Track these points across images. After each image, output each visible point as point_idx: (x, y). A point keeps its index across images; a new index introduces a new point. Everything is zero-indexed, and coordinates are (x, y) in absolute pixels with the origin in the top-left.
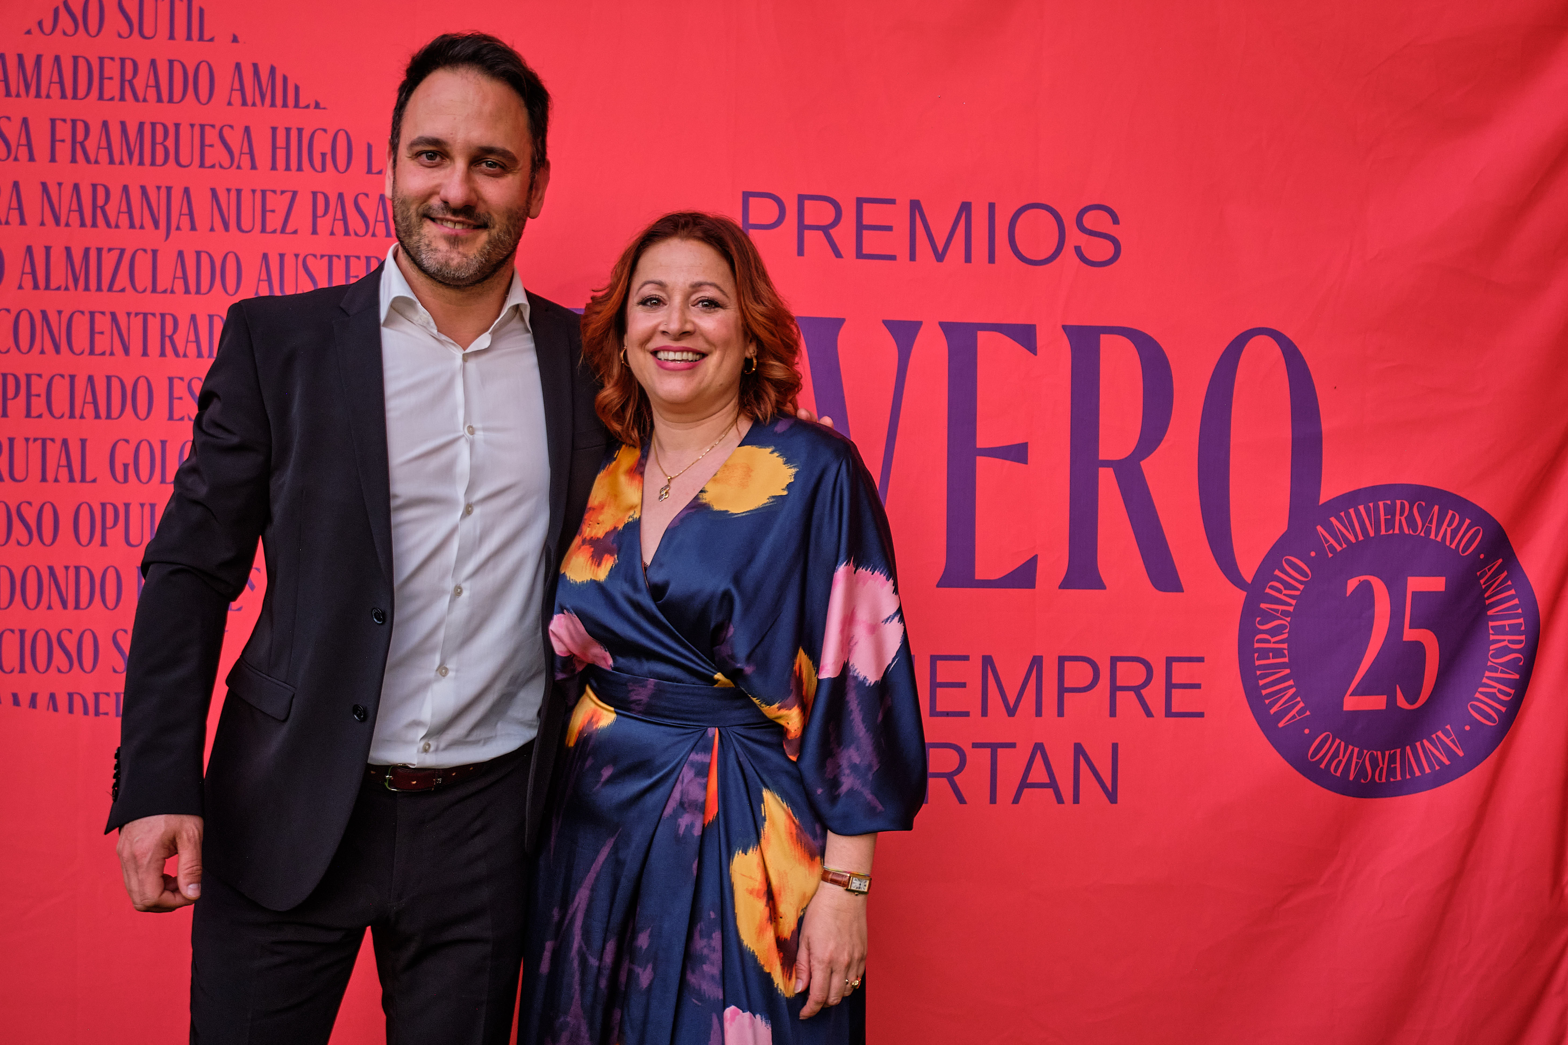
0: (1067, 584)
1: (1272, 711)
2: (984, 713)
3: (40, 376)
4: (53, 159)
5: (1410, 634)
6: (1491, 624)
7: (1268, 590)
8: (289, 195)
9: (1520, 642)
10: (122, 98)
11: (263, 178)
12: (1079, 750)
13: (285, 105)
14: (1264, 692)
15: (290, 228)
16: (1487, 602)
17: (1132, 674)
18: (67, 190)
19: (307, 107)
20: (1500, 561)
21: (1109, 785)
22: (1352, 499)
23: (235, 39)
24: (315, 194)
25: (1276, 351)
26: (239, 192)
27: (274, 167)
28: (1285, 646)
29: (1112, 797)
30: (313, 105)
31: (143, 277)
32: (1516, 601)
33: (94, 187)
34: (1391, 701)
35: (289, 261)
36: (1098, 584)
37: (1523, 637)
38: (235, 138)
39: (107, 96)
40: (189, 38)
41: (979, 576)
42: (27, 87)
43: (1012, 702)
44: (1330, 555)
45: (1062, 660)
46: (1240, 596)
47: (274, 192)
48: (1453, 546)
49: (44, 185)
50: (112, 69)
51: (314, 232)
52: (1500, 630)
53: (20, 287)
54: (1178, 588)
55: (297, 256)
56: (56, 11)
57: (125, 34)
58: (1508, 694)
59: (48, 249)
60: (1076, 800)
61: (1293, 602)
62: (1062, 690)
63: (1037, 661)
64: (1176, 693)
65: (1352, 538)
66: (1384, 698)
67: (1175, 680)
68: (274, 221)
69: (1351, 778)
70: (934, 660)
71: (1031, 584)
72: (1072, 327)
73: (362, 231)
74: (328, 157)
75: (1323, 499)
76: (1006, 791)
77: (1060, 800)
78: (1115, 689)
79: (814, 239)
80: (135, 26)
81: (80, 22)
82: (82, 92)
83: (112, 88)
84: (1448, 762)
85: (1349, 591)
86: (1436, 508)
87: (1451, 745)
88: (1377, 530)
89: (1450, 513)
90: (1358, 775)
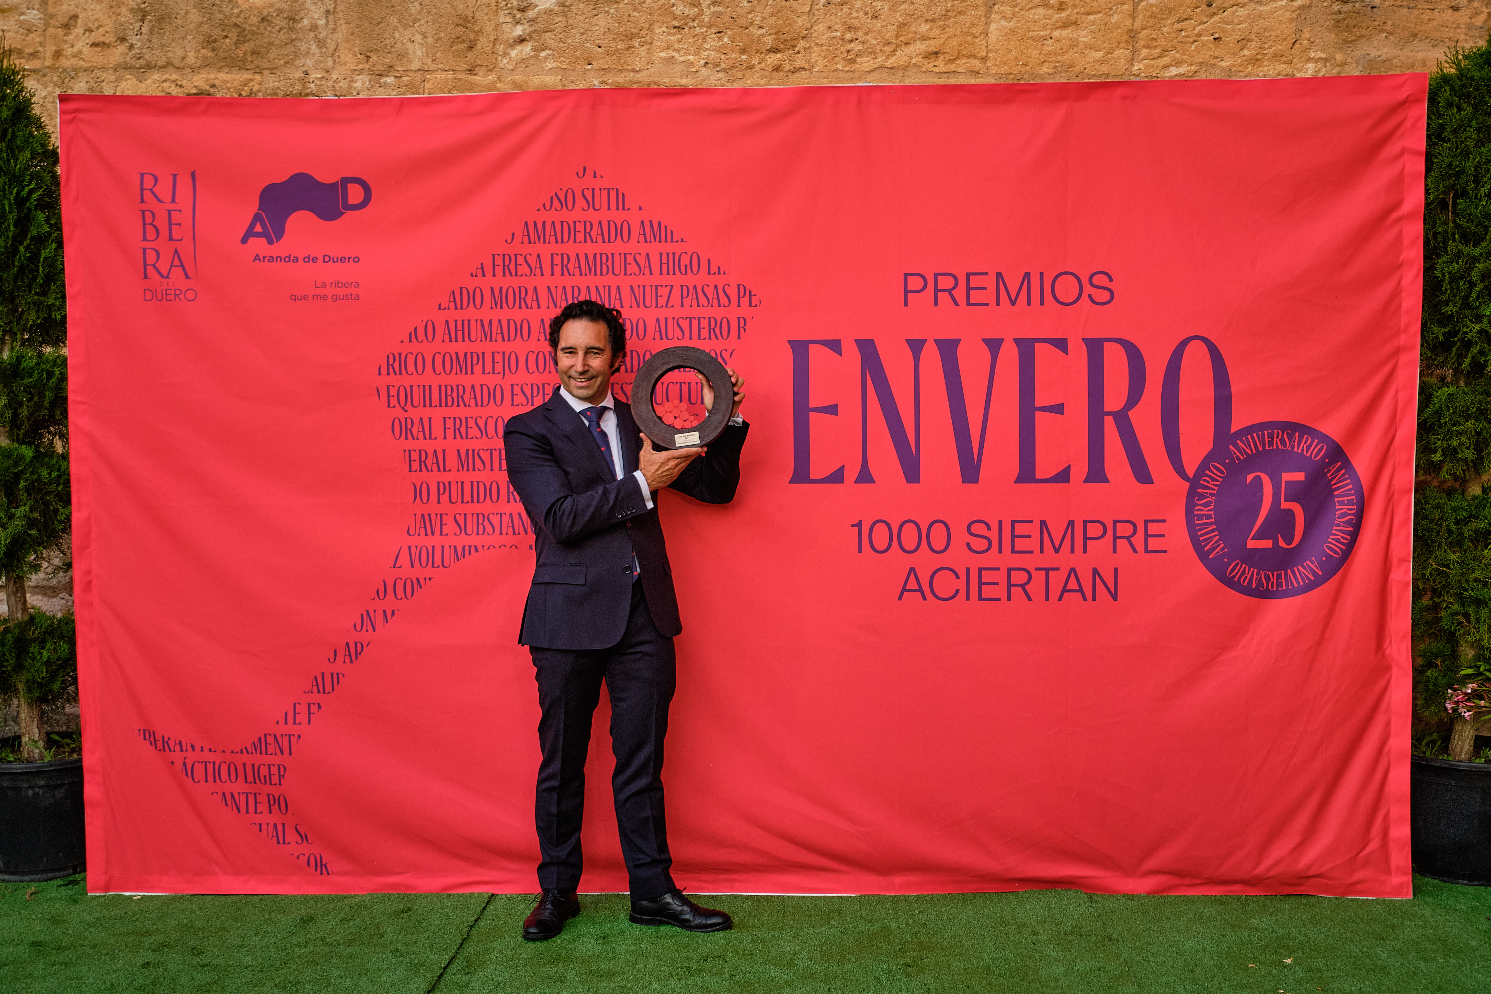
0: (1087, 481)
1: (1206, 549)
2: (1042, 551)
4: (552, 275)
5: (1285, 505)
6: (1336, 499)
7: (1202, 482)
8: (669, 287)
9: (1354, 509)
10: (585, 242)
11: (656, 279)
12: (1095, 571)
13: (666, 241)
14: (1201, 539)
15: (670, 305)
16: (1334, 487)
17: (1124, 529)
18: (559, 289)
19: (677, 241)
20: (1340, 463)
21: (1112, 589)
22: (1250, 429)
23: (641, 209)
24: (682, 286)
25: (1204, 349)
26: (644, 287)
27: (661, 274)
28: (1212, 513)
29: (1115, 597)
30: (680, 240)
32: (1351, 486)
33: (573, 287)
34: (1276, 543)
35: (670, 321)
36: (1105, 480)
37: (1355, 507)
38: (641, 260)
39: (578, 241)
40: (618, 209)
41: (1037, 477)
42: (539, 239)
43: (1057, 546)
44: (1237, 462)
45: (1085, 522)
46: (1186, 485)
47: (662, 286)
48: (1308, 455)
49: (547, 287)
50: (580, 227)
51: (682, 306)
52: (1342, 503)
53: (538, 340)
54: (1151, 482)
55: (673, 318)
56: (552, 198)
57: (586, 208)
58: (1346, 539)
60: (1094, 599)
61: (1216, 488)
62: (1086, 539)
63: (1071, 523)
64: (1151, 539)
65: (1249, 452)
66: (1271, 541)
67: (1150, 533)
68: (662, 301)
69: (1254, 587)
70: (1013, 522)
71: (1067, 481)
72: (1088, 339)
73: (706, 304)
74: (688, 267)
75: (1233, 430)
76: (1054, 594)
77: (1085, 599)
78: (1115, 538)
79: (943, 297)
80: (590, 204)
81: (564, 204)
82: (565, 239)
83: (580, 237)
84: (1313, 578)
85: (1248, 482)
86: (1297, 434)
87: (1314, 568)
88: (1264, 446)
89: (1305, 436)
90: (1258, 585)
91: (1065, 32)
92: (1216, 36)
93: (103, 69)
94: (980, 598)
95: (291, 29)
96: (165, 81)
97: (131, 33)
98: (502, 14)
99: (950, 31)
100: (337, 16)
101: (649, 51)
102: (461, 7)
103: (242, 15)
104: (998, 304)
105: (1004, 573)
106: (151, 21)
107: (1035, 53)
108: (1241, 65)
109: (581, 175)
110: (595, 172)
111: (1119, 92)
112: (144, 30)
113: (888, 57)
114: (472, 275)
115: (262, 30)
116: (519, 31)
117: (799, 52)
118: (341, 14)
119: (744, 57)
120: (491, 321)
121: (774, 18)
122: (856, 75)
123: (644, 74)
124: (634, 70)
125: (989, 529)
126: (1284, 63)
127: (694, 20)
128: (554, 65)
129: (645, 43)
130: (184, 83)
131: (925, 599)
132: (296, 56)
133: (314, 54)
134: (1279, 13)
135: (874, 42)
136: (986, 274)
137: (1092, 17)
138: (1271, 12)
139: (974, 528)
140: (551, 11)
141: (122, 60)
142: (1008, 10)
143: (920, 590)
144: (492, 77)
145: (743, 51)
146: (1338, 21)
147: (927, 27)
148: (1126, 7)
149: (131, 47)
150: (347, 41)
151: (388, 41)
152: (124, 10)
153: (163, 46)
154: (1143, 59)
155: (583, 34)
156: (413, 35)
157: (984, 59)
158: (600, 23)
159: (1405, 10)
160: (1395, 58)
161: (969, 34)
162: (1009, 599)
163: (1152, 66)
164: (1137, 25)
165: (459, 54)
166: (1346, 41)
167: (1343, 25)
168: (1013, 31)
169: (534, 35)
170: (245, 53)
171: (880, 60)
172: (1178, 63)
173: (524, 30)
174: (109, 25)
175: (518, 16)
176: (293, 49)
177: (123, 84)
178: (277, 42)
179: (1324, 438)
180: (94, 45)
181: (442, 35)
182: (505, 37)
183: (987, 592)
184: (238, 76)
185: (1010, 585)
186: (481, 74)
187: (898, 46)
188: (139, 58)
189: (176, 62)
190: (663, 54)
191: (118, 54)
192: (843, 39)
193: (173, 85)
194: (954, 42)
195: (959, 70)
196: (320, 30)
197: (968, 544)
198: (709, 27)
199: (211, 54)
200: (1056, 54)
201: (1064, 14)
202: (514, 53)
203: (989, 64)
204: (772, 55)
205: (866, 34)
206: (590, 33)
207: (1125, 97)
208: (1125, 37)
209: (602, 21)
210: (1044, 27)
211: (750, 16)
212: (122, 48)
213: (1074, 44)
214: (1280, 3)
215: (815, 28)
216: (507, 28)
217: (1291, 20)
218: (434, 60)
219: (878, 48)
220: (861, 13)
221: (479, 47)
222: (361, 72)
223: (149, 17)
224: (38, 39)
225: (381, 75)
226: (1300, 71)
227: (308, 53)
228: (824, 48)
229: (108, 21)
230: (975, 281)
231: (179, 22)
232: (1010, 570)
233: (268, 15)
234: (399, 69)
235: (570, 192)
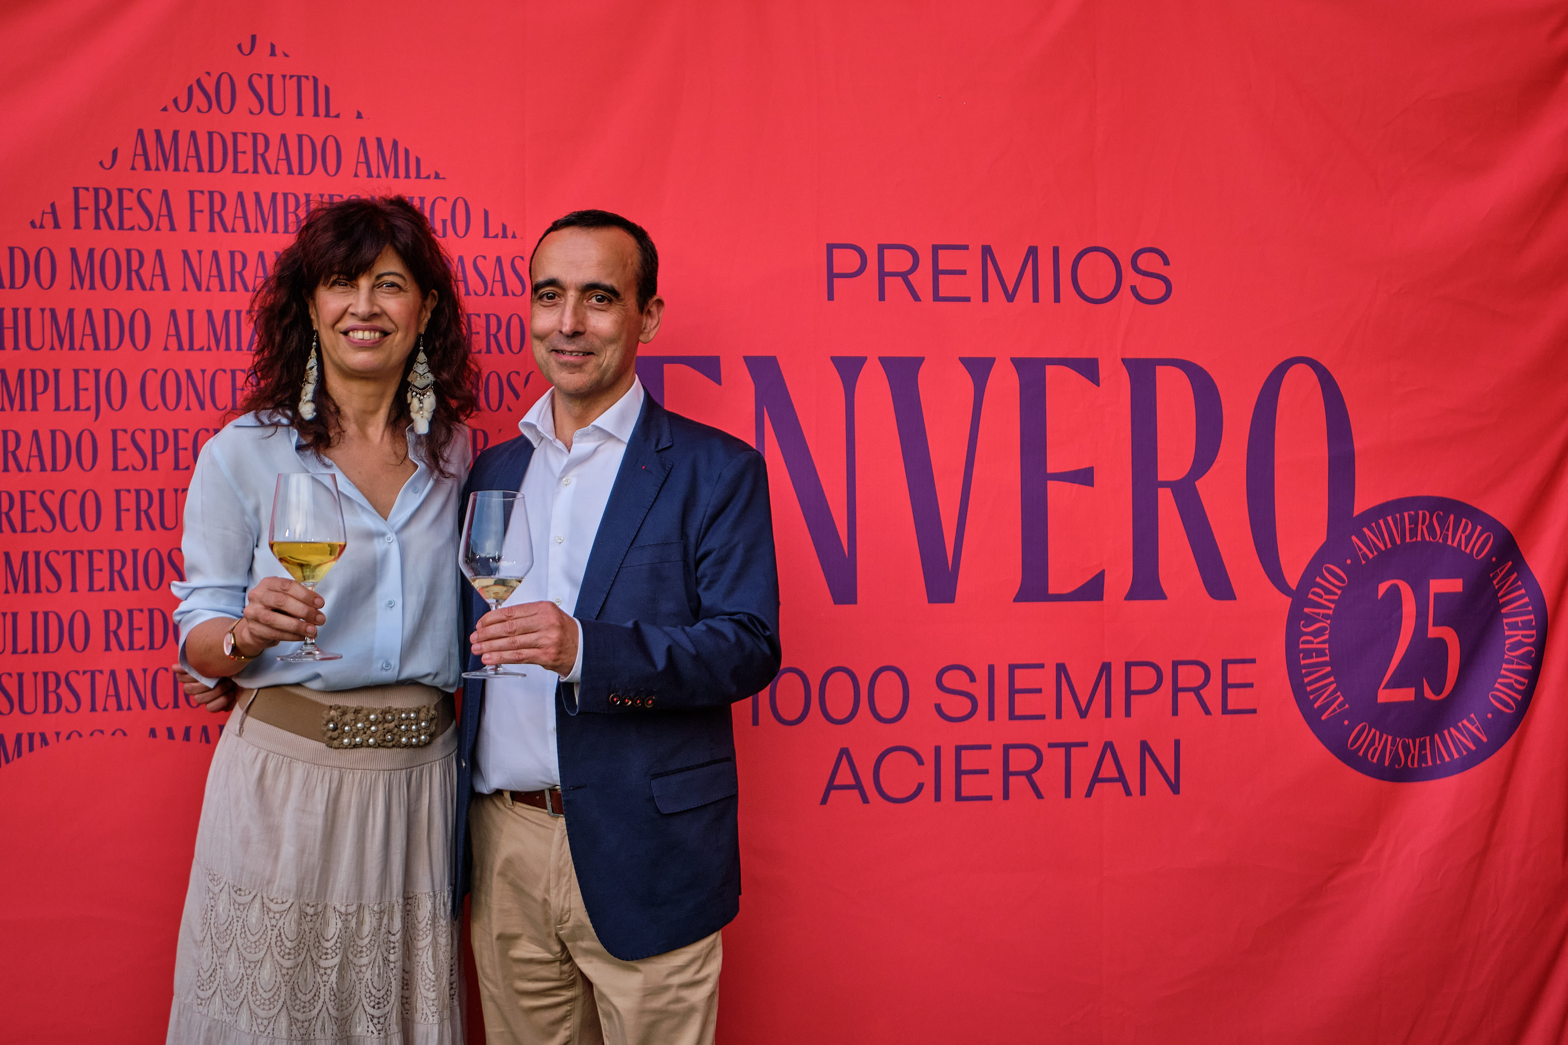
0: (1132, 595)
1: (1316, 706)
2: (1059, 715)
3: (186, 431)
4: (193, 229)
5: (1433, 632)
6: (1505, 621)
7: (1310, 596)
9: (1532, 636)
10: (256, 171)
12: (1145, 747)
14: (1309, 689)
16: (1501, 601)
17: (1190, 676)
18: (207, 257)
19: (428, 177)
20: (1511, 563)
21: (1172, 777)
22: (1382, 510)
23: (359, 116)
25: (1312, 378)
28: (1327, 646)
29: (1175, 788)
30: (433, 176)
32: (1526, 600)
33: (232, 254)
34: (1420, 693)
36: (1161, 595)
37: (1534, 632)
39: (241, 169)
40: (316, 114)
41: (1051, 591)
42: (166, 162)
43: (1083, 705)
44: (1364, 562)
45: (1128, 666)
46: (1286, 602)
48: (1468, 549)
49: (185, 254)
50: (245, 144)
52: (1514, 626)
53: (166, 349)
54: (1232, 597)
56: (190, 88)
57: (256, 111)
58: (1522, 684)
59: (191, 313)
60: (1143, 792)
61: (1333, 606)
62: (1129, 693)
63: (1106, 668)
64: (1231, 692)
65: (1382, 547)
66: (1413, 690)
67: (1230, 681)
69: (1387, 764)
70: (1012, 668)
71: (1099, 597)
72: (1130, 360)
73: (481, 291)
74: (449, 224)
75: (1357, 512)
76: (1079, 785)
77: (1128, 792)
78: (1176, 690)
79: (894, 285)
80: (265, 103)
81: (213, 100)
82: (217, 166)
83: (246, 162)
84: (1473, 747)
85: (1380, 594)
86: (1452, 517)
87: (1475, 731)
88: (1403, 537)
89: (1464, 520)
90: (1392, 763)
94: (959, 797)
104: (985, 298)
105: (997, 752)
109: (246, 48)
110: (273, 47)
114: (33, 224)
120: (71, 312)
125: (973, 679)
131: (865, 800)
136: (965, 248)
139: (949, 679)
143: (858, 786)
162: (1006, 796)
179: (1491, 524)
183: (970, 786)
185: (1007, 774)
197: (938, 708)
230: (947, 260)
232: (1007, 748)
235: (225, 78)
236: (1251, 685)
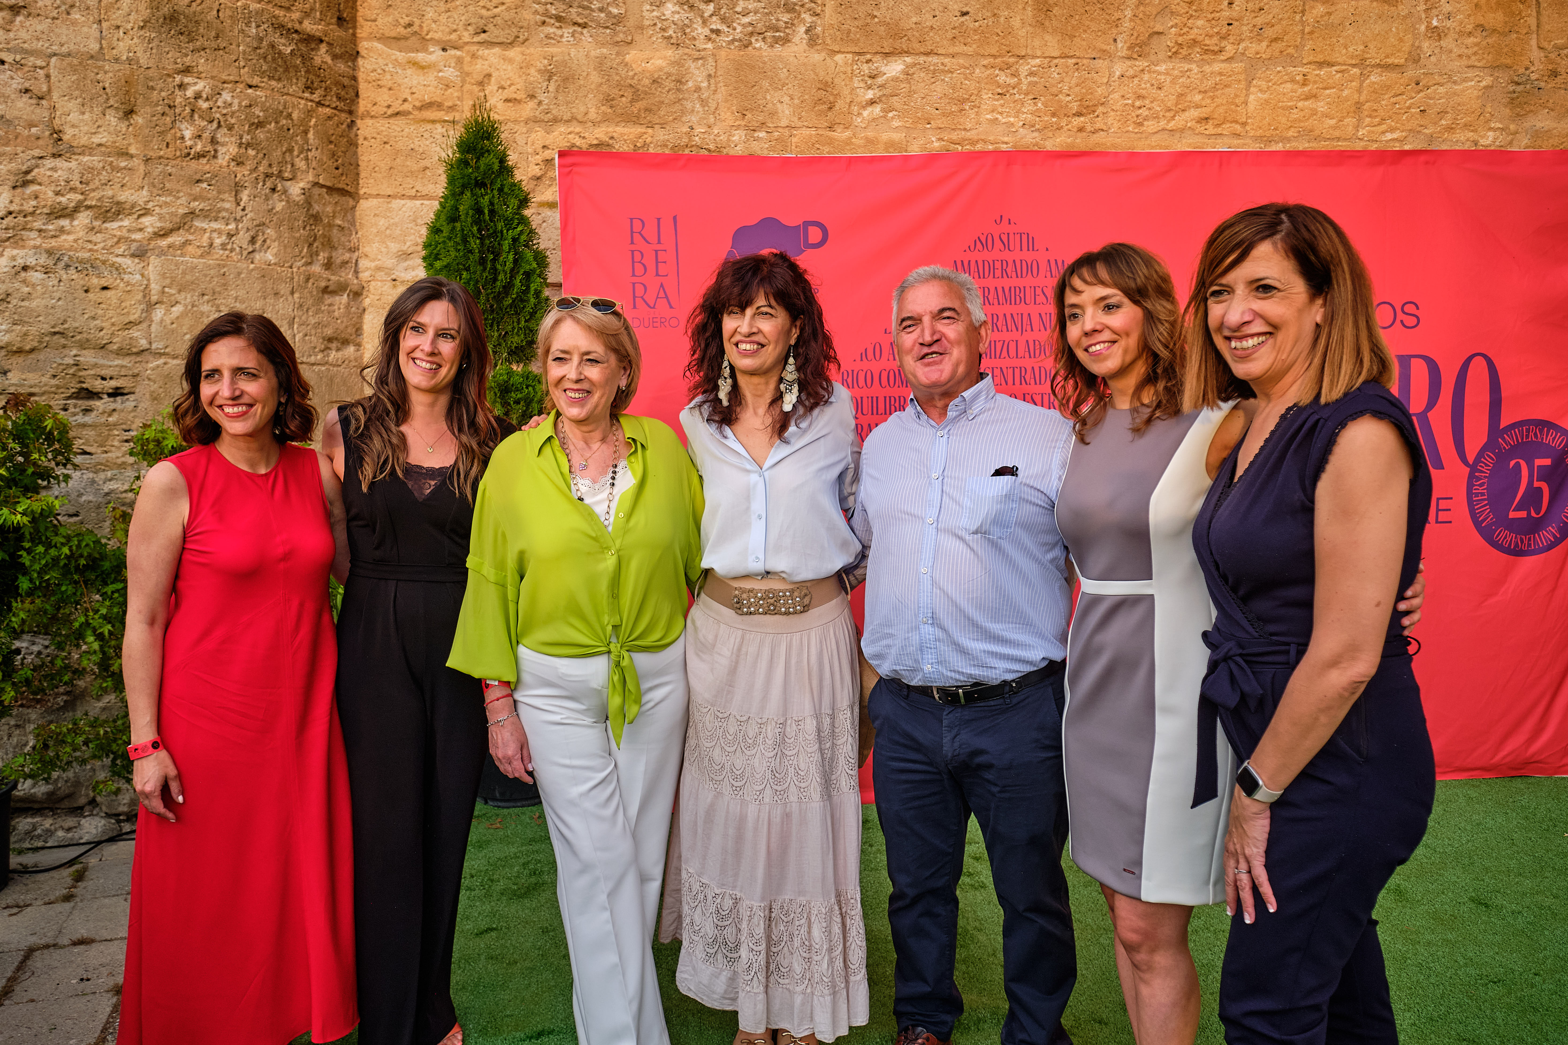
1: (1480, 519)
5: (1536, 484)
7: (1479, 467)
10: (1002, 277)
14: (1477, 511)
22: (1512, 427)
23: (1048, 250)
25: (1484, 363)
28: (1486, 491)
31: (1013, 353)
34: (1529, 514)
39: (997, 276)
44: (1504, 451)
46: (1467, 470)
48: (1554, 445)
50: (998, 265)
54: (1441, 468)
56: (975, 241)
57: (1003, 250)
61: (1489, 472)
64: (1442, 512)
65: (1512, 443)
66: (1526, 512)
67: (1440, 508)
69: (1512, 548)
75: (1502, 427)
80: (1007, 246)
81: (985, 245)
82: (986, 276)
83: (998, 273)
84: (1553, 540)
85: (1511, 466)
86: (1546, 429)
87: (1554, 532)
88: (1523, 439)
89: (1551, 431)
90: (1515, 547)
91: (1306, 103)
92: (1422, 108)
93: (515, 121)
95: (678, 90)
96: (570, 133)
97: (539, 91)
98: (856, 79)
99: (1218, 101)
100: (717, 79)
101: (977, 113)
102: (822, 74)
103: (636, 77)
106: (557, 81)
107: (1284, 120)
108: (1440, 132)
109: (998, 222)
110: (1010, 220)
111: (1422, 158)
112: (551, 88)
113: (1168, 122)
115: (653, 91)
116: (870, 95)
117: (1098, 116)
118: (721, 78)
119: (1054, 120)
121: (1078, 88)
122: (1143, 136)
123: (973, 132)
124: (965, 129)
126: (1472, 131)
127: (1014, 88)
128: (900, 124)
129: (974, 106)
130: (586, 135)
132: (683, 112)
133: (698, 112)
134: (1470, 91)
135: (1158, 109)
137: (1328, 92)
138: (1464, 91)
140: (897, 78)
141: (532, 114)
142: (1263, 84)
144: (848, 133)
145: (1054, 115)
146: (1513, 99)
147: (1200, 97)
148: (1354, 84)
149: (540, 103)
150: (726, 101)
151: (761, 102)
152: (532, 71)
153: (568, 103)
154: (1366, 126)
155: (923, 98)
156: (782, 97)
157: (1244, 124)
158: (938, 89)
159: (1563, 92)
160: (1555, 129)
161: (1233, 103)
163: (1373, 132)
164: (1363, 98)
165: (820, 114)
166: (1518, 115)
167: (1516, 102)
168: (1267, 101)
169: (883, 99)
170: (639, 110)
171: (1163, 123)
172: (1392, 130)
173: (874, 94)
174: (520, 84)
175: (869, 82)
176: (680, 107)
177: (533, 135)
178: (666, 101)
179: (1564, 432)
180: (507, 100)
181: (806, 97)
182: (859, 99)
184: (633, 130)
186: (839, 131)
187: (1177, 112)
188: (547, 113)
189: (579, 117)
190: (989, 116)
191: (528, 109)
192: (1133, 106)
193: (577, 137)
194: (1221, 110)
195: (1224, 133)
196: (703, 91)
198: (1027, 94)
199: (609, 110)
200: (1300, 121)
201: (1306, 89)
202: (865, 113)
203: (1248, 128)
204: (1077, 118)
205: (1152, 102)
206: (929, 98)
207: (1427, 163)
208: (1354, 108)
209: (939, 88)
210: (1291, 99)
211: (1059, 86)
212: (532, 104)
213: (1314, 112)
214: (1470, 83)
215: (1111, 96)
216: (860, 92)
217: (1478, 97)
218: (800, 118)
219: (1161, 114)
220: (1148, 85)
221: (837, 107)
222: (738, 127)
223: (555, 78)
224: (456, 94)
225: (754, 130)
226: (1482, 137)
227: (693, 111)
228: (1119, 113)
229: (518, 80)
231: (582, 82)
233: (658, 78)
234: (770, 125)
235: (990, 236)
236: (1450, 510)
